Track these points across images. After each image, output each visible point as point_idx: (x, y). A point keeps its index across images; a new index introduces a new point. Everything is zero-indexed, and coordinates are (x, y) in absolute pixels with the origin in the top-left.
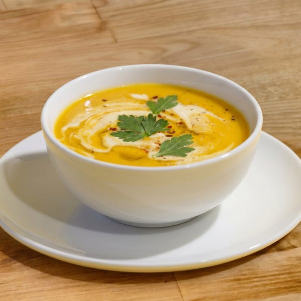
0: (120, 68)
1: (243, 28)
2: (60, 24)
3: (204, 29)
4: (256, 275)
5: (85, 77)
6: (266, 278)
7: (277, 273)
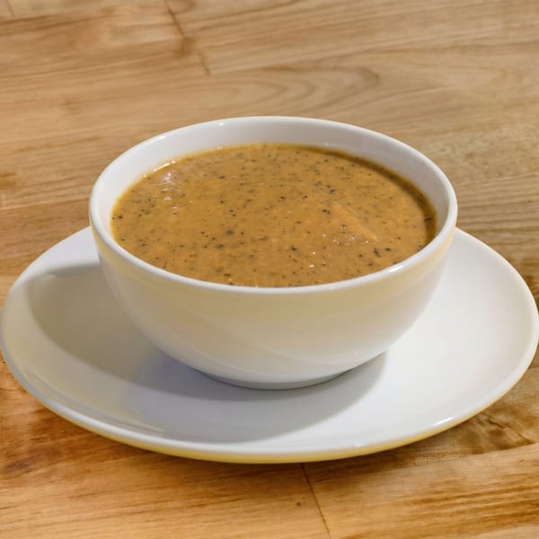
0: (221, 123)
1: (438, 50)
2: (109, 42)
3: (368, 52)
4: (461, 492)
5: (162, 137)
6: (478, 499)
7: (498, 488)
